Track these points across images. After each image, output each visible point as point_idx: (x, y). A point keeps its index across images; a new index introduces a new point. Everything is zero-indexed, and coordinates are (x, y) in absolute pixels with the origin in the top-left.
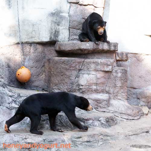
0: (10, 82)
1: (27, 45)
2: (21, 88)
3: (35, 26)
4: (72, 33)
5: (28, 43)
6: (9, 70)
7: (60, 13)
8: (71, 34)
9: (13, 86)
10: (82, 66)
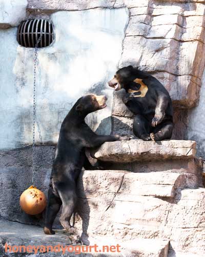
0: (12, 213)
1: (49, 148)
2: (32, 225)
3: (61, 113)
4: (118, 124)
5: (51, 145)
6: (13, 191)
7: (102, 89)
8: (115, 127)
9: (18, 220)
10: (120, 187)
